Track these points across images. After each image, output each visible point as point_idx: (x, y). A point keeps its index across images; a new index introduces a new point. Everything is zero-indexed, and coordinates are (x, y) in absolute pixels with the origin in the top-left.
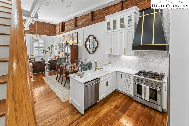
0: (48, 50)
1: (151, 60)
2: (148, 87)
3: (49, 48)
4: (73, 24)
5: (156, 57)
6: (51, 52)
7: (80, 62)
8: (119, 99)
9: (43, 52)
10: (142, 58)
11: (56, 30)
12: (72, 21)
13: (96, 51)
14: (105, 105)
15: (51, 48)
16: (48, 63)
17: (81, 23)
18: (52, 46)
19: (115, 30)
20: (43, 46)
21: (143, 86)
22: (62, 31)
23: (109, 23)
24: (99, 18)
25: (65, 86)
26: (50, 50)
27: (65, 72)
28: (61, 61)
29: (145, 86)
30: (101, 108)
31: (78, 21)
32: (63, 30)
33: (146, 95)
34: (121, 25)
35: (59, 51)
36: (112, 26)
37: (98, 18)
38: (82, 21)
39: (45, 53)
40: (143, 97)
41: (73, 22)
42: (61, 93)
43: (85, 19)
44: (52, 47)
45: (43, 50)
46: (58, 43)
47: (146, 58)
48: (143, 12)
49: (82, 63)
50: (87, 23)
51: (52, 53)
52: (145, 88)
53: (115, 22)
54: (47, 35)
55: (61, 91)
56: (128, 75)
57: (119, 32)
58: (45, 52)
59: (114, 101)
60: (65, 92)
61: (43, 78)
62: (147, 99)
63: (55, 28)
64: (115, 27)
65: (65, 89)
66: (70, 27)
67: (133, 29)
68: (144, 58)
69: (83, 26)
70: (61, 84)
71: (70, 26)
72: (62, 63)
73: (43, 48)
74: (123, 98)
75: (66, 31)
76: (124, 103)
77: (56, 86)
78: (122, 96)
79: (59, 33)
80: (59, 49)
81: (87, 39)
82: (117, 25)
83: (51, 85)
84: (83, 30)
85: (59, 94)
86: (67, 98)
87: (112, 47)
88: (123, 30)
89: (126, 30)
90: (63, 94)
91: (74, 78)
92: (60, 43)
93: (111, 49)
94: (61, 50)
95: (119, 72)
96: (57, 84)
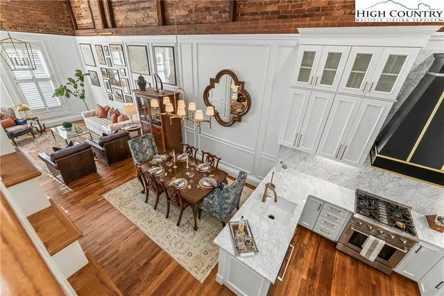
2: (382, 243)
3: (72, 81)
4: (147, 4)
7: (200, 151)
8: (307, 247)
11: (77, 12)
13: (239, 121)
16: (101, 148)
17: (184, 12)
18: (80, 73)
19: (326, 87)
22: (105, 26)
24: (263, 13)
25: (181, 224)
27: (176, 197)
28: (141, 149)
29: (375, 240)
31: (169, 1)
32: (109, 23)
33: (371, 250)
34: (352, 75)
35: (110, 91)
37: (257, 13)
38: (188, 2)
40: (363, 253)
43: (202, 3)
45: (53, 86)
46: (99, 66)
49: (206, 155)
50: (209, 18)
52: (375, 243)
55: (179, 245)
60: (188, 245)
61: (105, 196)
62: (373, 258)
64: (328, 78)
65: (184, 234)
66: (138, 16)
69: (193, 26)
70: (167, 217)
71: (136, 10)
73: (51, 81)
74: (313, 243)
75: (123, 30)
76: (321, 258)
77: (157, 225)
78: (310, 239)
79: (94, 28)
80: (109, 85)
81: (211, 80)
82: (339, 71)
83: (143, 223)
84: (195, 46)
85: (178, 255)
86: (205, 268)
87: (303, 132)
88: (355, 96)
89: (364, 97)
90: (190, 254)
91: (242, 260)
92: (107, 67)
93: (299, 137)
94: (117, 91)
95: (316, 198)
96: (157, 220)
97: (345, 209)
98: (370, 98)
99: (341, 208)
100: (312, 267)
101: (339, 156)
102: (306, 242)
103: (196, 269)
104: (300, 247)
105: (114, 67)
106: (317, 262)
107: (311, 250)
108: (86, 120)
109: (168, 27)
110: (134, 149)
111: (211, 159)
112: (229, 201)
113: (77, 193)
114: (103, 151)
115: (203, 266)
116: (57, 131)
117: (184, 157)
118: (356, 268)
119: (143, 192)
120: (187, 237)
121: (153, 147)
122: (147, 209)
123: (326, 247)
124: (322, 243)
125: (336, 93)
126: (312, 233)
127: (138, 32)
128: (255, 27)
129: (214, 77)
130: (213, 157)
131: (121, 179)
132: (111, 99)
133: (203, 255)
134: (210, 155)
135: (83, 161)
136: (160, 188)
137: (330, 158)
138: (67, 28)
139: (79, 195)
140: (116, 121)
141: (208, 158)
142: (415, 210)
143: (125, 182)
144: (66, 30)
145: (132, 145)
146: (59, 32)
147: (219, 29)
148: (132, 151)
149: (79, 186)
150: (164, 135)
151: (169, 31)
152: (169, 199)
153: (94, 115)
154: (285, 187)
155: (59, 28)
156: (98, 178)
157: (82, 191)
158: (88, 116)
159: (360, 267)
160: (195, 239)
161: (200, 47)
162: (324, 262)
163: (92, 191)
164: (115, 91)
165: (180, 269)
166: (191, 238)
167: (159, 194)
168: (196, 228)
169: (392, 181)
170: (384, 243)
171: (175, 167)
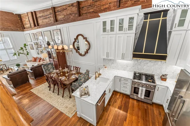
0: (21, 51)
1: (145, 63)
2: (144, 89)
3: (22, 48)
4: (50, 16)
5: (150, 61)
6: (26, 53)
7: (72, 66)
8: (118, 99)
9: (15, 54)
10: (137, 62)
11: (24, 23)
12: (48, 13)
13: (87, 53)
14: (110, 109)
15: (24, 49)
16: (31, 71)
17: (63, 16)
18: (25, 45)
19: (112, 33)
20: (11, 47)
21: (140, 88)
22: (35, 26)
23: (104, 23)
24: (89, 13)
25: (64, 97)
26: (25, 50)
27: (61, 84)
28: (48, 69)
29: (142, 89)
30: (108, 113)
31: (57, 13)
32: (36, 24)
33: (141, 95)
34: (120, 27)
35: (38, 51)
36: (108, 27)
37: (87, 13)
38: (64, 13)
39: (19, 55)
40: (139, 96)
41: (50, 14)
42: (64, 106)
43: (69, 12)
44: (26, 47)
45: (13, 51)
46: (33, 41)
47: (141, 62)
48: (149, 15)
49: (75, 68)
50: (72, 17)
51: (28, 54)
52: (142, 90)
53: (112, 22)
54: (12, 30)
55: (62, 105)
56: (126, 79)
57: (117, 36)
58: (17, 54)
59: (115, 102)
60: (66, 104)
61: (31, 90)
62: (143, 97)
63: (21, 19)
64: (112, 29)
65: (65, 100)
66: (47, 20)
67: (133, 33)
68: (139, 62)
69: (66, 20)
70: (58, 95)
71: (46, 18)
72: (50, 69)
73: (13, 49)
74: (121, 97)
75: (41, 26)
76: (124, 102)
77: (53, 98)
78: (120, 96)
79: (31, 27)
80: (37, 48)
81: (75, 39)
82: (115, 26)
83: (47, 98)
84: (67, 27)
85: (61, 108)
86: (73, 112)
87: (109, 52)
88: (122, 34)
89: (125, 34)
90: (67, 107)
91: (83, 99)
92: (36, 41)
93: (107, 54)
94: (40, 50)
95: (118, 76)
96: (53, 96)
97: (129, 79)
98: (127, 34)
99: (127, 78)
100: (120, 106)
101: (123, 58)
102: (118, 97)
103: (69, 113)
104: (115, 99)
105: (39, 41)
106: (122, 104)
107: (120, 100)
108: (27, 63)
109: (57, 22)
110: (45, 69)
111: (77, 69)
112: (81, 81)
113: (19, 90)
114: (32, 72)
115: (72, 111)
116: (14, 68)
117: (66, 70)
118: (138, 103)
119: (49, 87)
120: (66, 101)
121: (53, 68)
122: (49, 93)
123: (126, 98)
124: (124, 96)
125: (116, 34)
126: (121, 93)
127: (47, 26)
128: (87, 17)
129: (76, 38)
130: (77, 68)
131: (40, 83)
132: (38, 54)
133: (72, 107)
134: (76, 67)
135: (22, 77)
136: (55, 82)
137: (120, 59)
138: (20, 29)
139: (20, 91)
140: (40, 61)
141: (76, 69)
142: (156, 76)
143: (41, 84)
144: (20, 30)
145: (43, 67)
146: (17, 30)
147: (75, 20)
148: (44, 70)
149: (20, 88)
150: (59, 63)
151: (58, 24)
152: (58, 86)
153: (31, 61)
154: (106, 74)
155: (17, 29)
156: (30, 84)
157: (22, 89)
158: (28, 61)
159: (140, 103)
160: (70, 101)
161: (69, 27)
162: (125, 103)
163: (26, 89)
164: (39, 50)
165: (61, 113)
166: (68, 101)
167: (55, 85)
168: (70, 97)
169: (145, 65)
170: (145, 89)
171: (62, 73)
